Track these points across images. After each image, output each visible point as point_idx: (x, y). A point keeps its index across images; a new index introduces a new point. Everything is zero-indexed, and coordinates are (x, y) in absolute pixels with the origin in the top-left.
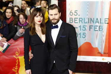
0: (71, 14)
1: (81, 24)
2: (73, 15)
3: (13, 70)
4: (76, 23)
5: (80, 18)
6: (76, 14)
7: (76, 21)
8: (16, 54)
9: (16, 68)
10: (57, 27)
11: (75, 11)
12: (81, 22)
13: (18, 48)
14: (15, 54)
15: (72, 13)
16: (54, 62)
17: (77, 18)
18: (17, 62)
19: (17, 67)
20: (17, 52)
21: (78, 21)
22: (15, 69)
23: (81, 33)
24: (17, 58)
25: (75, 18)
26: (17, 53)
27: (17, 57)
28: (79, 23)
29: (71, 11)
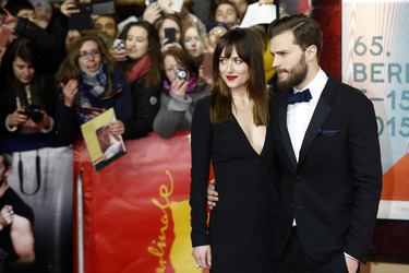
0: (360, 49)
1: (394, 85)
2: (368, 53)
3: (150, 249)
4: (377, 81)
5: (390, 66)
6: (376, 49)
7: (376, 77)
8: (162, 195)
9: (160, 245)
10: (306, 96)
11: (374, 38)
12: (394, 78)
13: (167, 172)
14: (156, 194)
15: (362, 44)
16: (294, 224)
17: (382, 65)
18: (166, 222)
19: (162, 238)
20: (163, 186)
21: (384, 75)
22: (155, 246)
23: (394, 118)
24: (162, 207)
25: (373, 65)
26: (164, 191)
27: (163, 202)
28: (390, 81)
29: (360, 38)
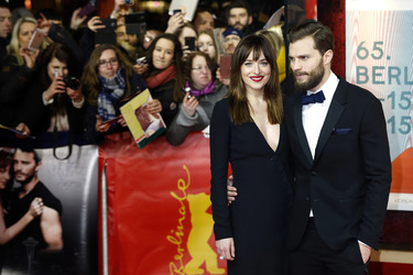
0: (362, 53)
1: (394, 87)
2: (370, 56)
3: (169, 237)
4: (379, 83)
5: (390, 68)
6: (377, 53)
7: (377, 79)
8: (180, 188)
9: (178, 234)
11: (376, 43)
12: (394, 80)
13: (185, 167)
14: (174, 188)
15: (364, 49)
16: (311, 215)
17: (382, 68)
18: (183, 213)
19: (180, 228)
20: (181, 180)
21: (385, 77)
22: (174, 235)
23: (393, 117)
24: (180, 199)
25: (375, 68)
26: (181, 185)
27: (181, 195)
28: (390, 83)
29: (362, 43)
